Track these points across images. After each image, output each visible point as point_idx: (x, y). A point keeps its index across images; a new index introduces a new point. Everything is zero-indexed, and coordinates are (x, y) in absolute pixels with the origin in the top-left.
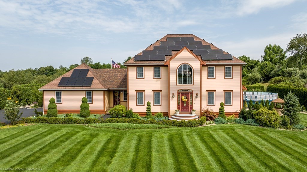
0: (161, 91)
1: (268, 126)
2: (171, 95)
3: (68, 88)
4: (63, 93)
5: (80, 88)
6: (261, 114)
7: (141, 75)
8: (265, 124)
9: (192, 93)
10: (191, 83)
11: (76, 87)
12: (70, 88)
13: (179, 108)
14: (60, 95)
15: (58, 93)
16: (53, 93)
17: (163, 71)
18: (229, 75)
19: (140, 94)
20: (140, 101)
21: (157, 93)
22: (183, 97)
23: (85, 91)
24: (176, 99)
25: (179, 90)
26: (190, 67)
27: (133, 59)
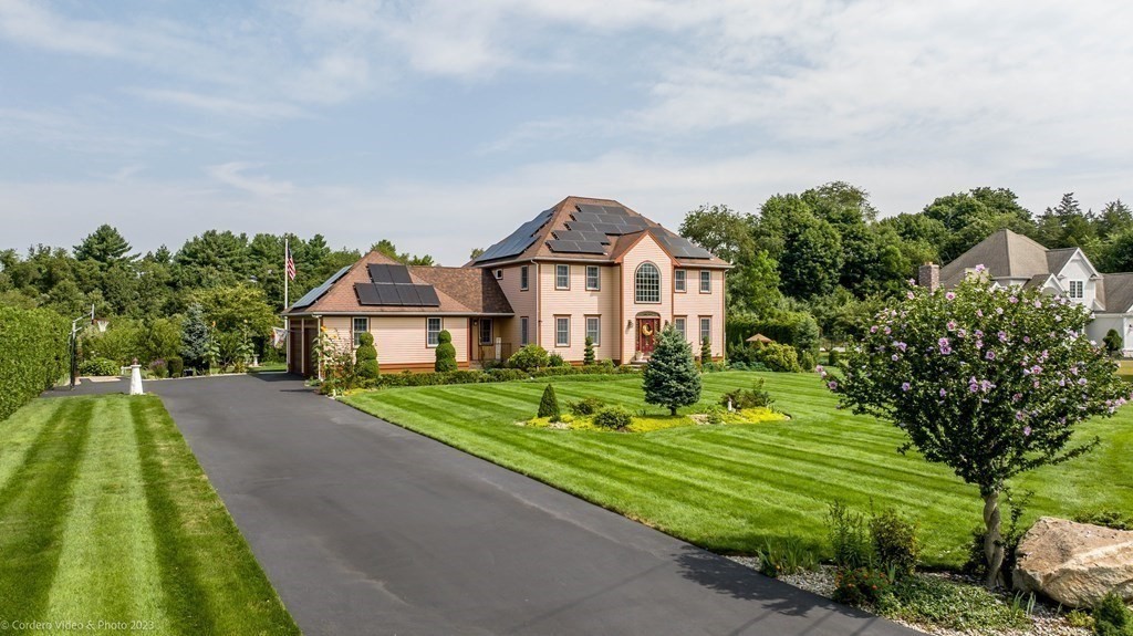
0: (599, 316)
1: (786, 371)
2: (625, 324)
3: (388, 310)
4: (373, 322)
5: (417, 309)
6: (773, 352)
7: (563, 282)
8: (783, 367)
9: (659, 320)
10: (657, 299)
11: (406, 309)
12: (392, 308)
13: (638, 349)
14: (365, 328)
15: (360, 322)
16: (347, 322)
17: (603, 274)
18: (705, 286)
19: (563, 322)
20: (562, 336)
21: (592, 321)
22: (645, 327)
23: (426, 316)
24: (633, 330)
25: (639, 314)
26: (655, 269)
27: (546, 247)
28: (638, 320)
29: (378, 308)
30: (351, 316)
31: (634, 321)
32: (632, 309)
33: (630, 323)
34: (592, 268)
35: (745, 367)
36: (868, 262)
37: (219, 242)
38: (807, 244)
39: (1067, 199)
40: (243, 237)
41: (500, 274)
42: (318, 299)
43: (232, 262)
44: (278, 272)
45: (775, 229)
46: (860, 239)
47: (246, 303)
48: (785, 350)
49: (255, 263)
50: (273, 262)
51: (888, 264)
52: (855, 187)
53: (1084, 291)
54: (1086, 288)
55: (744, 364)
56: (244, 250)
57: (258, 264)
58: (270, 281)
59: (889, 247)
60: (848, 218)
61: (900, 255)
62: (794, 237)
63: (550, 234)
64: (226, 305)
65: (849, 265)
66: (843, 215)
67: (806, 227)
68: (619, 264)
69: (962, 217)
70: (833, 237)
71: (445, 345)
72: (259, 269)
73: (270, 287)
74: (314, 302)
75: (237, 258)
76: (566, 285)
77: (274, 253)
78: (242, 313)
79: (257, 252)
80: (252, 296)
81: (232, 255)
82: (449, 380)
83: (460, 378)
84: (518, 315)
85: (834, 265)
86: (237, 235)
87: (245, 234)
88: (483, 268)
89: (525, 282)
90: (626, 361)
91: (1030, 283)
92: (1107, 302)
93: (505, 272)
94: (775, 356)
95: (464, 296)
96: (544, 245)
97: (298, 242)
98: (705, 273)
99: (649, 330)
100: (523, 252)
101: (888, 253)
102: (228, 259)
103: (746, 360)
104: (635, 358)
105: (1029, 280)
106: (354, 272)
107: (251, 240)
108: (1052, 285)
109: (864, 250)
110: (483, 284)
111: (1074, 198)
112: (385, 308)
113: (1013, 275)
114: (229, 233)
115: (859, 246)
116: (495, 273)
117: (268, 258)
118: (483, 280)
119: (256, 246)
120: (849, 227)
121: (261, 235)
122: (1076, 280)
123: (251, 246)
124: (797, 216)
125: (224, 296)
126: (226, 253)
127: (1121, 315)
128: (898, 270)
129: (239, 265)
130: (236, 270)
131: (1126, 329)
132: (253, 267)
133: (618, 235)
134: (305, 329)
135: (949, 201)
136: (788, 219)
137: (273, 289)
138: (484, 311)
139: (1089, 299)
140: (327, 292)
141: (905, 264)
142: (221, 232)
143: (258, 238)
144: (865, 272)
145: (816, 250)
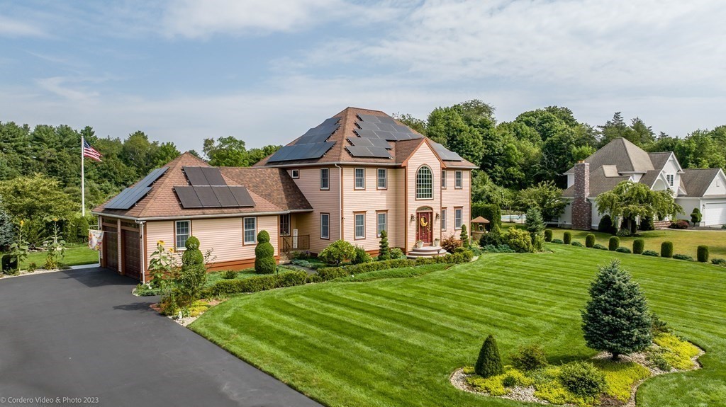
0: (387, 211)
1: (526, 251)
2: (409, 218)
3: (210, 214)
4: (195, 224)
6: (515, 237)
7: (360, 183)
8: (523, 248)
9: (431, 213)
10: (431, 196)
11: (225, 210)
12: (212, 211)
13: (418, 239)
14: (187, 231)
15: (182, 225)
16: (170, 226)
17: (389, 175)
18: (458, 183)
19: (360, 217)
20: (360, 231)
21: (381, 215)
22: (422, 220)
23: (242, 217)
24: (414, 223)
25: (419, 209)
26: (429, 171)
27: (346, 152)
28: (418, 213)
29: (200, 211)
30: (174, 220)
31: (415, 215)
32: (414, 205)
33: (412, 217)
34: (382, 170)
35: (496, 250)
36: (497, 155)
37: (4, 130)
38: (462, 143)
39: (617, 116)
40: (26, 127)
41: (295, 174)
42: (137, 202)
43: (16, 146)
44: (56, 154)
45: (441, 132)
46: (492, 140)
47: (44, 193)
48: (524, 235)
49: (36, 147)
50: (52, 147)
51: (508, 156)
52: (486, 103)
53: (674, 181)
54: (676, 179)
55: (494, 246)
56: (27, 137)
57: (39, 148)
58: (50, 161)
59: (509, 145)
60: (484, 125)
61: (516, 150)
62: (453, 138)
63: (345, 141)
64: (28, 195)
65: (486, 158)
66: (480, 122)
67: (461, 131)
68: (405, 167)
69: (545, 125)
70: (478, 138)
71: (265, 244)
72: (40, 152)
73: (49, 166)
74: (134, 206)
75: (21, 143)
76: (361, 186)
77: (52, 140)
78: (42, 202)
79: (38, 139)
80: (50, 186)
81: (16, 141)
82: (280, 283)
83: (290, 281)
84: (317, 211)
85: (477, 157)
86: (20, 124)
87: (27, 125)
88: (280, 168)
89: (325, 183)
90: (409, 249)
91: (645, 176)
92: (686, 188)
93: (302, 173)
94: (518, 240)
95: (269, 195)
96: (343, 151)
97: (72, 131)
98: (458, 172)
99: (425, 222)
100: (322, 156)
101: (509, 148)
102: (13, 144)
103: (495, 243)
104: (416, 246)
105: (644, 174)
106: (171, 175)
107: (32, 130)
108: (660, 178)
109: (495, 147)
110: (283, 183)
111: (621, 115)
112: (207, 211)
113: (637, 171)
114: (13, 123)
115: (492, 144)
116: (290, 173)
117: (48, 143)
118: (282, 179)
119: (37, 134)
120: (485, 130)
121: (41, 126)
122: (670, 174)
123: (33, 134)
124: (453, 123)
125: (23, 187)
126: (10, 139)
127: (699, 198)
128: (516, 160)
129: (23, 149)
130: (20, 152)
131: (701, 207)
132: (35, 150)
133: (395, 141)
134: (122, 230)
135: (533, 114)
136: (448, 125)
137: (52, 167)
138: (289, 209)
139: (676, 187)
140: (146, 195)
141: (520, 156)
142: (6, 123)
143: (38, 128)
144: (494, 161)
145: (468, 146)
